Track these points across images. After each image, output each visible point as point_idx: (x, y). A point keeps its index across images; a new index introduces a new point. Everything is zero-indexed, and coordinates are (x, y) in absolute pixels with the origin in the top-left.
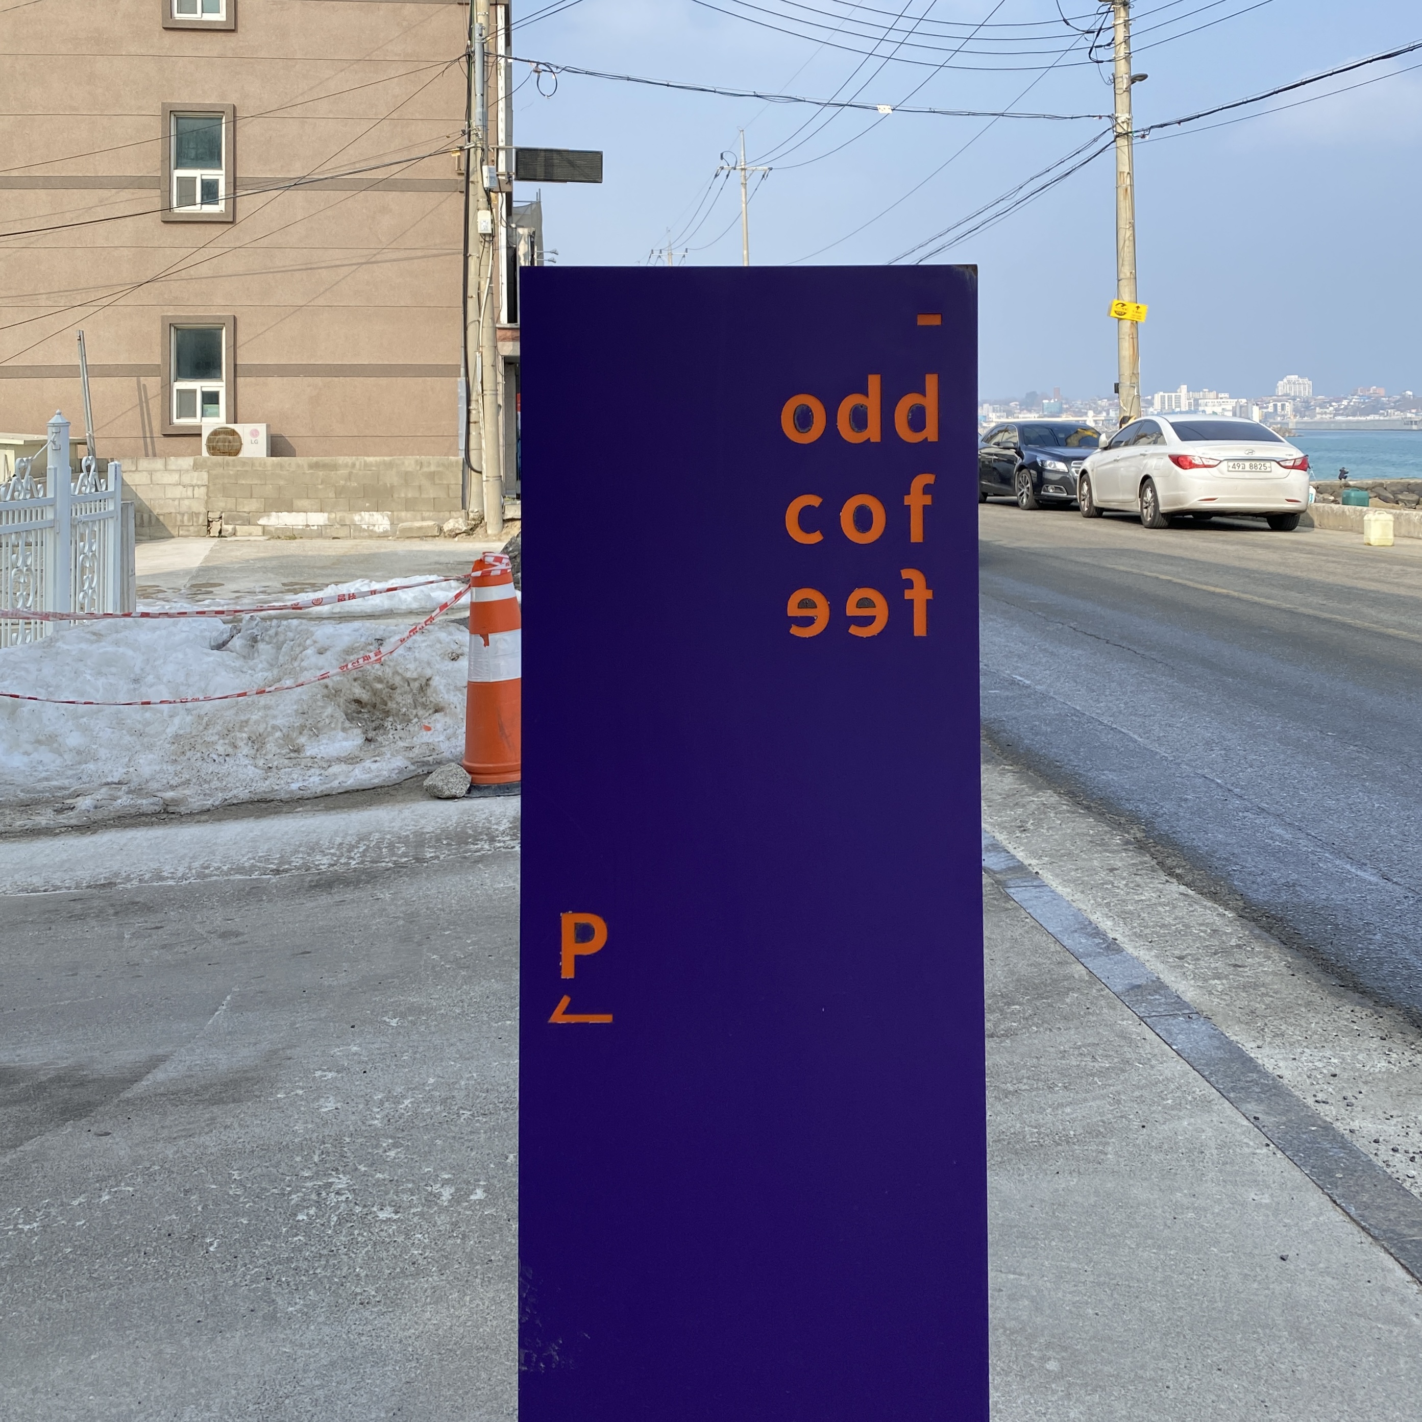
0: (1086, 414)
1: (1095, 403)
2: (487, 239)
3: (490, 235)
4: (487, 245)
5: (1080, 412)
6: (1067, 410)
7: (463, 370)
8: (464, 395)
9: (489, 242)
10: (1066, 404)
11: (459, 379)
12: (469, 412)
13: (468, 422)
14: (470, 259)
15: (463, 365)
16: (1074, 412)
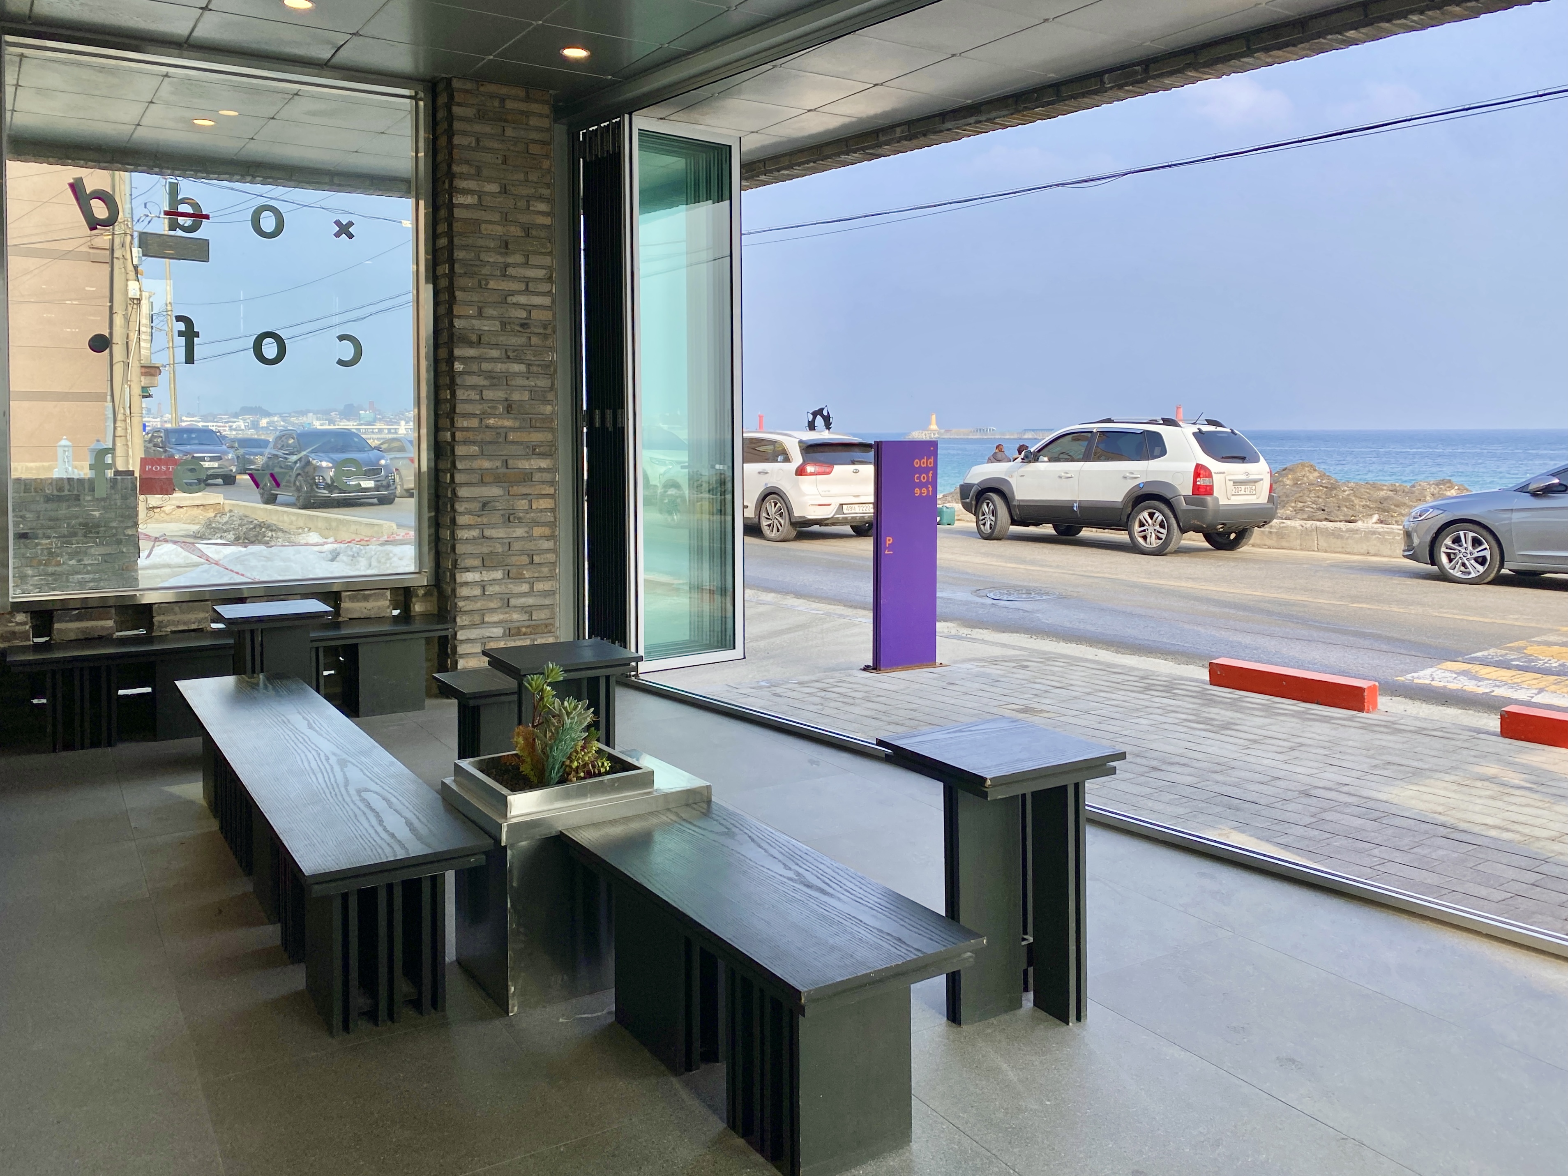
0: (398, 424)
1: (403, 415)
2: (135, 302)
3: (137, 299)
4: (135, 306)
5: (391, 421)
6: (380, 420)
7: (109, 398)
8: (111, 416)
9: (137, 304)
10: (379, 415)
11: (106, 404)
12: (115, 428)
13: (114, 436)
14: (115, 316)
15: (109, 393)
16: (386, 421)
